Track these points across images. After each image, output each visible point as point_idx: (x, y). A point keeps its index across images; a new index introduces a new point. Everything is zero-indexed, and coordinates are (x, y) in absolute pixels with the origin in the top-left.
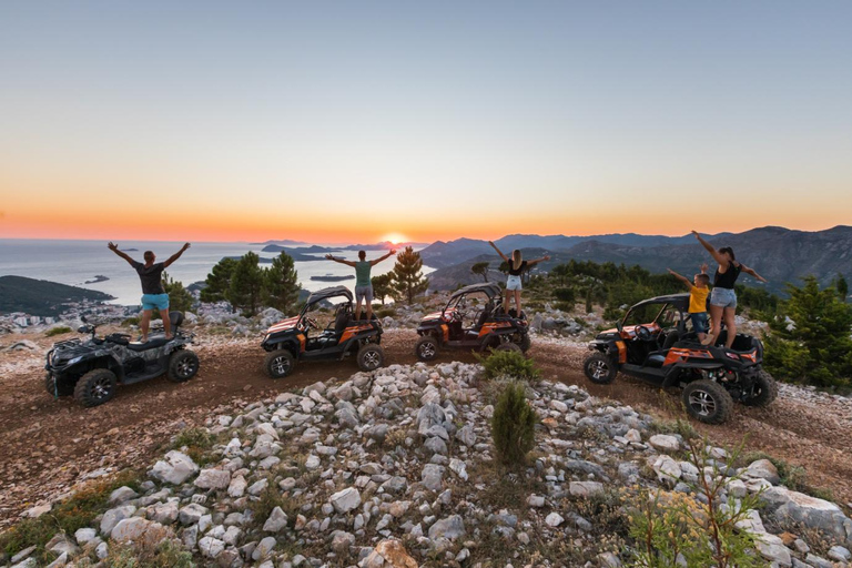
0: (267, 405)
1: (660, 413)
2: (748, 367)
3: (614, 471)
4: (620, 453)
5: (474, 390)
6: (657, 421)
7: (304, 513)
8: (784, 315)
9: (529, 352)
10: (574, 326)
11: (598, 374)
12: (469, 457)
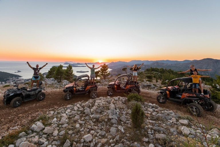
0: (64, 108)
1: (181, 113)
2: (207, 99)
3: (169, 131)
4: (170, 125)
5: (125, 105)
6: (181, 115)
7: (75, 142)
8: (216, 84)
9: (140, 94)
10: (153, 86)
11: (161, 101)
12: (124, 126)
